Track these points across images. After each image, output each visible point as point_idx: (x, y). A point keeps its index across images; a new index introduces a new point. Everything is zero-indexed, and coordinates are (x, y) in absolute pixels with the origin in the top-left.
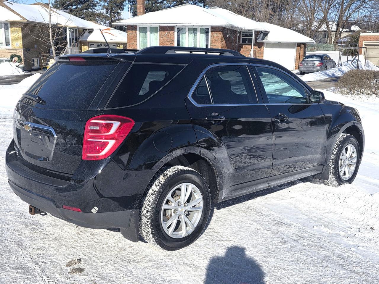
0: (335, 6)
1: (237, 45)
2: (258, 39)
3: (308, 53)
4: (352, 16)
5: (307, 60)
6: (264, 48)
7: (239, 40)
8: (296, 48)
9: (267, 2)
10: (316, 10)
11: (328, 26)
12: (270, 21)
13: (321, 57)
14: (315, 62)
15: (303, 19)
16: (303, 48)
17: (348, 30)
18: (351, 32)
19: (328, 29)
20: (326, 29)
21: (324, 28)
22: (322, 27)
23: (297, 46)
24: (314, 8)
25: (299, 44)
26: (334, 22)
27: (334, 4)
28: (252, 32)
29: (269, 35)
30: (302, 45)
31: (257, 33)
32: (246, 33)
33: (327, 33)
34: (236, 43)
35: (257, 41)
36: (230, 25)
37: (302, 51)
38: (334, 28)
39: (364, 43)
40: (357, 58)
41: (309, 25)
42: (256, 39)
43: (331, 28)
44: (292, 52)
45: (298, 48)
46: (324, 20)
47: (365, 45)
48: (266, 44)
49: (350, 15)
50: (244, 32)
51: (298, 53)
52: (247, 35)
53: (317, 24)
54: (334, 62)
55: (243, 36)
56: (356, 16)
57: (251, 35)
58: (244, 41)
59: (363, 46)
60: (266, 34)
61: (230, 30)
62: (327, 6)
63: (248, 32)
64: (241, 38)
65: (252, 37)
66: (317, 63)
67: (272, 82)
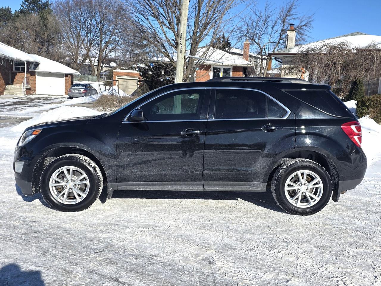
0: (95, 45)
1: (10, 72)
2: (30, 68)
3: (75, 83)
4: (109, 55)
5: (74, 87)
6: (36, 76)
7: (12, 68)
8: (64, 77)
9: (34, 36)
10: (80, 47)
11: (90, 61)
12: (39, 54)
13: (85, 86)
14: (81, 89)
15: (69, 53)
16: (70, 78)
17: (108, 65)
18: (110, 67)
19: (91, 64)
20: (90, 64)
21: (87, 62)
22: (86, 62)
23: (65, 76)
24: (78, 45)
25: (67, 75)
26: (95, 58)
27: (94, 44)
28: (24, 62)
29: (39, 66)
30: (70, 76)
31: (29, 63)
32: (19, 62)
33: (90, 67)
34: (9, 70)
35: (30, 70)
36: (3, 55)
37: (70, 81)
38: (96, 64)
39: (117, 77)
40: (112, 88)
41: (75, 59)
42: (28, 68)
43: (94, 63)
44: (62, 81)
45: (66, 77)
46: (87, 56)
47: (118, 78)
48: (38, 73)
49: (108, 54)
50: (16, 62)
51: (67, 82)
52: (19, 64)
53: (82, 59)
54: (96, 90)
55: (15, 65)
56: (112, 55)
57: (24, 65)
58: (17, 69)
59: (117, 79)
60: (37, 65)
61: (3, 59)
62: (88, 45)
63: (20, 62)
64: (14, 66)
65: (24, 66)
66: (82, 90)
67: (47, 103)
